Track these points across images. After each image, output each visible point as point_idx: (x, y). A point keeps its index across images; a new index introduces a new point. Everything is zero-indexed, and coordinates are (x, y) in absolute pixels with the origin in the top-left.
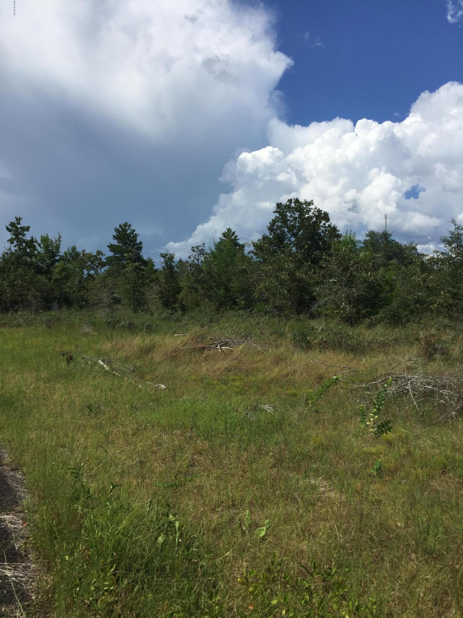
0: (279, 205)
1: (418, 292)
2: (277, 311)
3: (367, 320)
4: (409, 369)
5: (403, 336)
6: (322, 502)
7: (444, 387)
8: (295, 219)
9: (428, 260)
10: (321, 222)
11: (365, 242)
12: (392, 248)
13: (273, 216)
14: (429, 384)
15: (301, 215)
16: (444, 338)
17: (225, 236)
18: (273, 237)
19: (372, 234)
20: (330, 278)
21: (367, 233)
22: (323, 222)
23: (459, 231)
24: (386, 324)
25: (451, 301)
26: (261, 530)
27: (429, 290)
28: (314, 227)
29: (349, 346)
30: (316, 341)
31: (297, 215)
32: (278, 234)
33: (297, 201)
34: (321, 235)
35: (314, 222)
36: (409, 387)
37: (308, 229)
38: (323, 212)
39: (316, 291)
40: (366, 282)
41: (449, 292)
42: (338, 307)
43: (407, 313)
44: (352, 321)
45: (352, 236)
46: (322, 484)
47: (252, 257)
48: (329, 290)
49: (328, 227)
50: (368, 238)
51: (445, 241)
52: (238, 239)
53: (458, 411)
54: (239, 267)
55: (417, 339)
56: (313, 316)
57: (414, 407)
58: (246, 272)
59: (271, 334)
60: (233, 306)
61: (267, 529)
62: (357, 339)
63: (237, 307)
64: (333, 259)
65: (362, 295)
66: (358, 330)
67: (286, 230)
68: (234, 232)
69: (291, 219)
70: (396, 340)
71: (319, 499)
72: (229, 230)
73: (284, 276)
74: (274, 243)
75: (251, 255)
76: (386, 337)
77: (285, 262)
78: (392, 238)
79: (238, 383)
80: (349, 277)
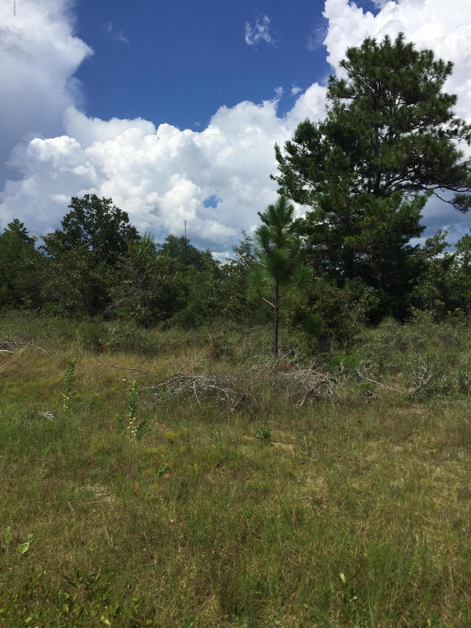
0: (75, 200)
1: (211, 297)
2: (68, 312)
3: (163, 323)
4: (197, 370)
5: (195, 339)
6: (96, 508)
7: (225, 386)
8: (92, 216)
9: (222, 267)
10: (120, 222)
11: (165, 246)
12: (190, 253)
13: (68, 211)
14: (212, 383)
15: (100, 212)
16: (230, 340)
17: (11, 228)
18: (68, 233)
19: (171, 239)
20: (126, 279)
21: (167, 237)
22: (122, 222)
23: (248, 242)
24: (179, 326)
25: (239, 306)
26: (23, 546)
27: (220, 295)
28: (113, 226)
29: (141, 348)
30: (108, 344)
31: (94, 212)
32: (73, 230)
33: (95, 197)
34: (120, 235)
35: (112, 222)
36: (194, 387)
37: (105, 228)
38: (122, 212)
39: (111, 293)
40: (161, 284)
41: (238, 298)
42: (133, 309)
43: (200, 316)
44: (147, 324)
45: (150, 238)
46: (98, 490)
47: (43, 252)
48: (125, 292)
49: (127, 228)
50: (167, 242)
51: (236, 250)
52: (27, 232)
53: (236, 407)
54: (26, 263)
55: (206, 341)
56: (107, 318)
57: (198, 406)
58: (34, 269)
59: (60, 336)
60: (17, 305)
61: (30, 544)
62: (150, 341)
63: (22, 307)
64: (129, 260)
65: (158, 298)
66: (152, 333)
67: (82, 227)
68: (23, 224)
69: (88, 216)
70: (188, 342)
71: (93, 506)
72: (16, 221)
73: (75, 275)
74: (68, 240)
75: (42, 250)
76: (179, 339)
77: (77, 260)
78: (190, 244)
79: (14, 390)
80: (145, 280)
